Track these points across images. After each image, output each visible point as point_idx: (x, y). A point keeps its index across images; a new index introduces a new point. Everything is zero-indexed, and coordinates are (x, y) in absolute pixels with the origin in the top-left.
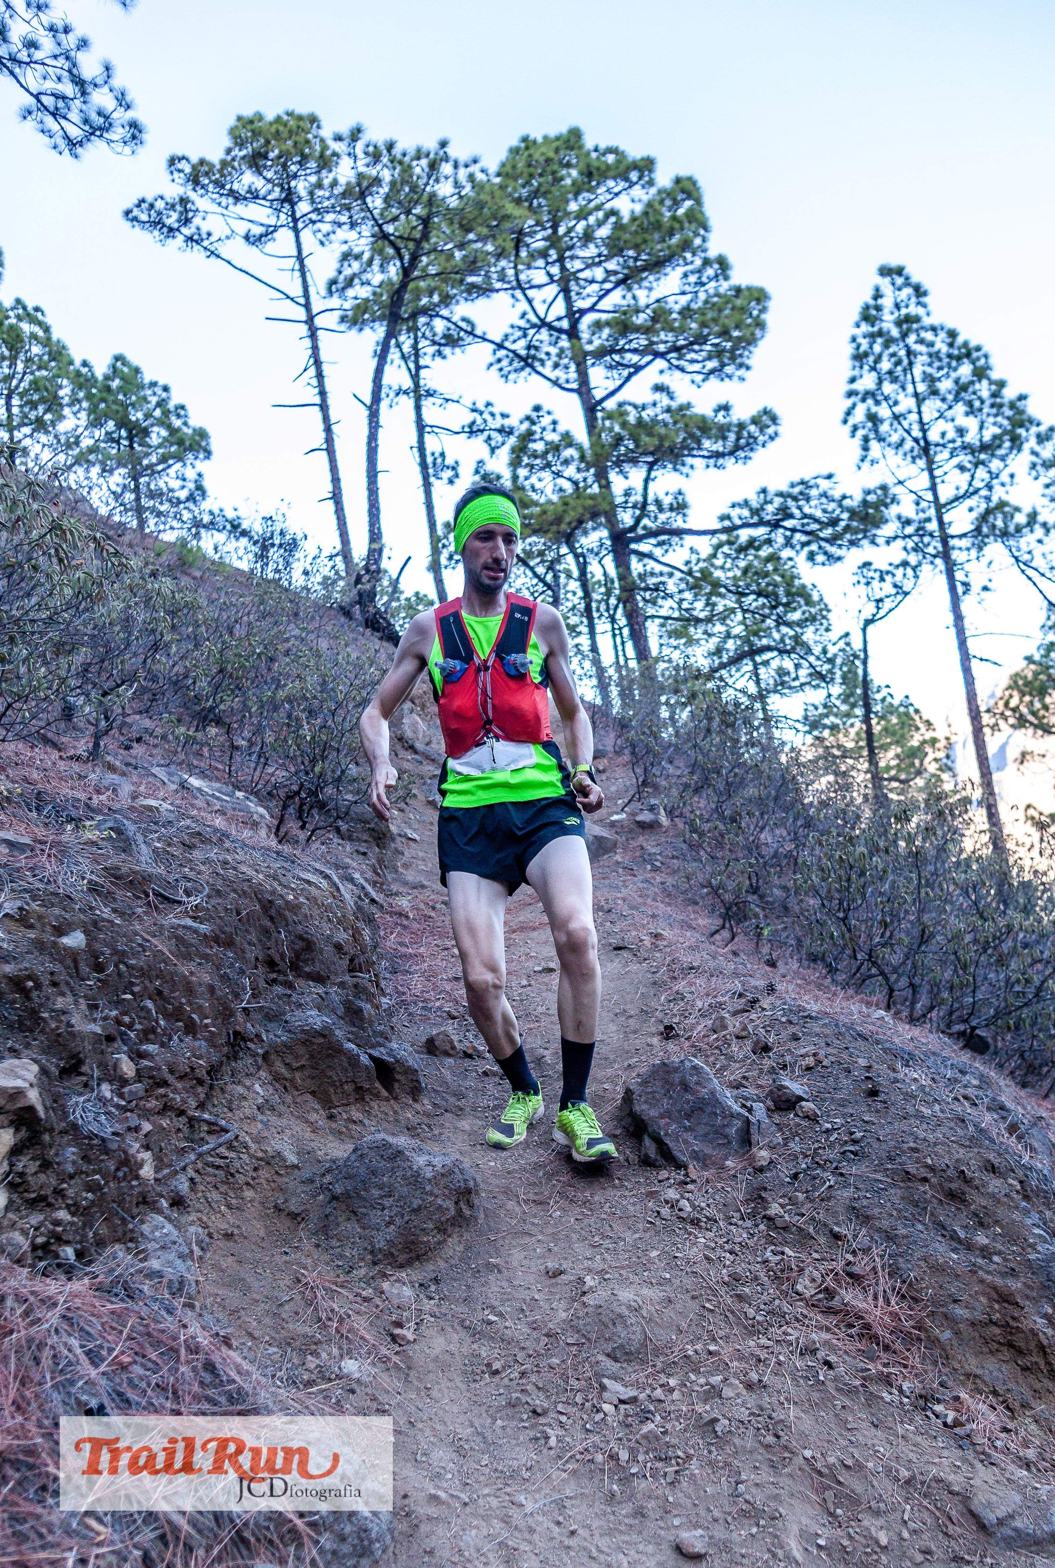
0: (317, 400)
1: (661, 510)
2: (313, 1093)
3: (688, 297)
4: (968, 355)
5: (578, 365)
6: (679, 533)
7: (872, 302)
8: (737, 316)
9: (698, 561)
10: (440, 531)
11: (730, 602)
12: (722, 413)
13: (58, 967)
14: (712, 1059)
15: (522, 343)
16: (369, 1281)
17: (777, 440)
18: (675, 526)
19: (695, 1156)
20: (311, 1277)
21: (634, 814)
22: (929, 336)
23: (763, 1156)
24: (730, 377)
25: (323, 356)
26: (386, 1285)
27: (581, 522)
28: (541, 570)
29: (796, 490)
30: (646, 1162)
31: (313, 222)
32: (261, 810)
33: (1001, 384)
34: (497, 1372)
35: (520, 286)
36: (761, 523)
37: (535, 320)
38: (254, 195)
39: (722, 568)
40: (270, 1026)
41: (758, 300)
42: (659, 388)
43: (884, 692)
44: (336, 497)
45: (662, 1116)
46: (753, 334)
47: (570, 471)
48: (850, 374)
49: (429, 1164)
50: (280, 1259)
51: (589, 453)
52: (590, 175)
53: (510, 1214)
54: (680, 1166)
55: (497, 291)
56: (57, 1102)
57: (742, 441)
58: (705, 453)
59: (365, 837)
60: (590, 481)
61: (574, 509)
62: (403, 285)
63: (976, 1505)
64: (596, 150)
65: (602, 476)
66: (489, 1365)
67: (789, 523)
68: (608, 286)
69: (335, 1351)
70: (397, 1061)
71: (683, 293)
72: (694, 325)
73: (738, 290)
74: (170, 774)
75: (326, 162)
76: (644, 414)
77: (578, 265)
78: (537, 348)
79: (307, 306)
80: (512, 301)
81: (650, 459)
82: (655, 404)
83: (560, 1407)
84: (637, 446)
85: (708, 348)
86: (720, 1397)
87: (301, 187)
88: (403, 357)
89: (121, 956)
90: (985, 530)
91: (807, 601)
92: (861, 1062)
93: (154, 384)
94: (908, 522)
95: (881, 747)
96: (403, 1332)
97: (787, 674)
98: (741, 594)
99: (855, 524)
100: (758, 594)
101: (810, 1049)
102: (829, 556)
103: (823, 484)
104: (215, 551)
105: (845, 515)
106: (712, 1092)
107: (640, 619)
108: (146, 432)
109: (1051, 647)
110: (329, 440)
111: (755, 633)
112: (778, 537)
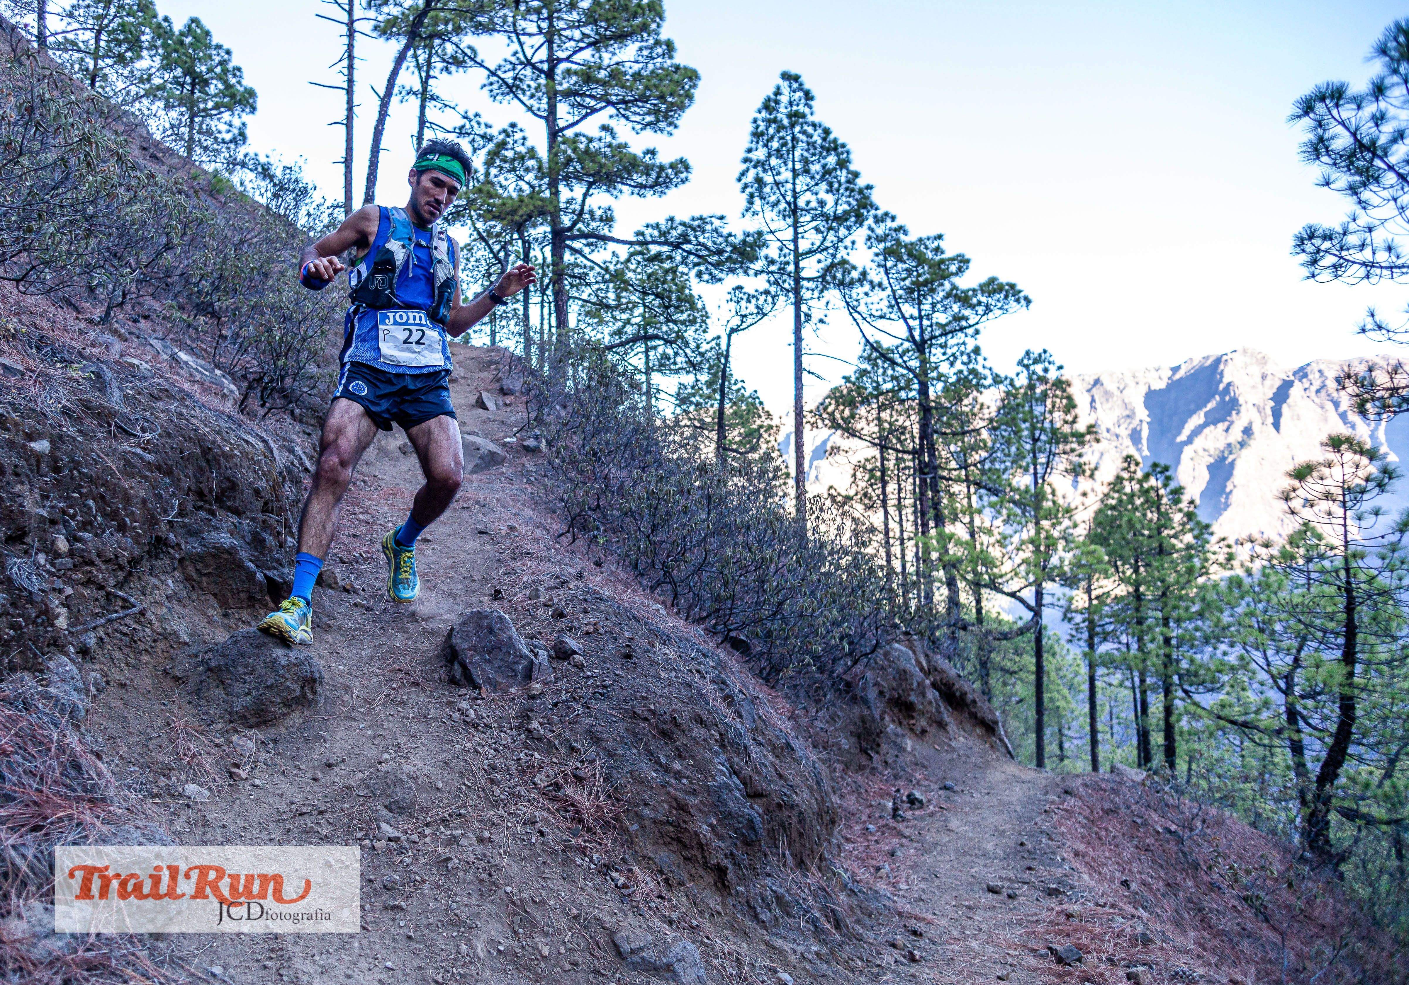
0: (345, 85)
1: (593, 219)
2: (214, 595)
3: (641, 65)
4: (836, 149)
5: (549, 99)
6: (605, 239)
7: (773, 97)
8: (673, 87)
9: (617, 263)
11: (634, 297)
12: (649, 155)
13: (22, 463)
15: (511, 74)
16: (223, 733)
18: (602, 233)
19: (489, 681)
20: (179, 724)
21: (522, 440)
22: (810, 130)
23: (537, 687)
24: (661, 131)
25: (356, 53)
26: (235, 738)
27: (530, 217)
28: (496, 248)
29: (695, 223)
30: (453, 681)
32: (233, 387)
33: (857, 175)
35: (515, 31)
36: (666, 243)
37: (523, 59)
39: (634, 271)
40: (190, 539)
41: (690, 79)
42: (605, 128)
43: (740, 385)
44: (348, 162)
45: (470, 649)
46: (683, 103)
47: (530, 177)
48: (747, 145)
50: (158, 707)
51: (546, 166)
53: (344, 704)
54: (476, 687)
55: (499, 31)
57: (661, 180)
58: (632, 183)
60: (544, 187)
61: (527, 206)
62: (424, 13)
63: (618, 939)
65: (553, 185)
67: (687, 247)
68: (582, 45)
69: (183, 777)
70: (285, 582)
71: (637, 62)
72: (641, 87)
73: (677, 68)
74: (164, 346)
76: (591, 145)
77: (562, 24)
78: (521, 80)
79: (350, 12)
80: (507, 41)
81: (591, 180)
82: (600, 140)
84: (582, 168)
85: (649, 106)
86: (458, 844)
88: (419, 67)
89: (76, 465)
90: (828, 278)
91: (693, 307)
92: (628, 635)
93: (219, 47)
94: (772, 262)
95: (730, 425)
96: (240, 771)
97: (669, 359)
98: (645, 294)
99: (734, 256)
100: (657, 296)
101: (594, 620)
102: (713, 277)
103: (717, 223)
104: (242, 184)
105: (729, 249)
106: (510, 638)
107: (564, 298)
108: (206, 83)
109: (864, 373)
110: (350, 117)
111: (650, 324)
112: (678, 255)
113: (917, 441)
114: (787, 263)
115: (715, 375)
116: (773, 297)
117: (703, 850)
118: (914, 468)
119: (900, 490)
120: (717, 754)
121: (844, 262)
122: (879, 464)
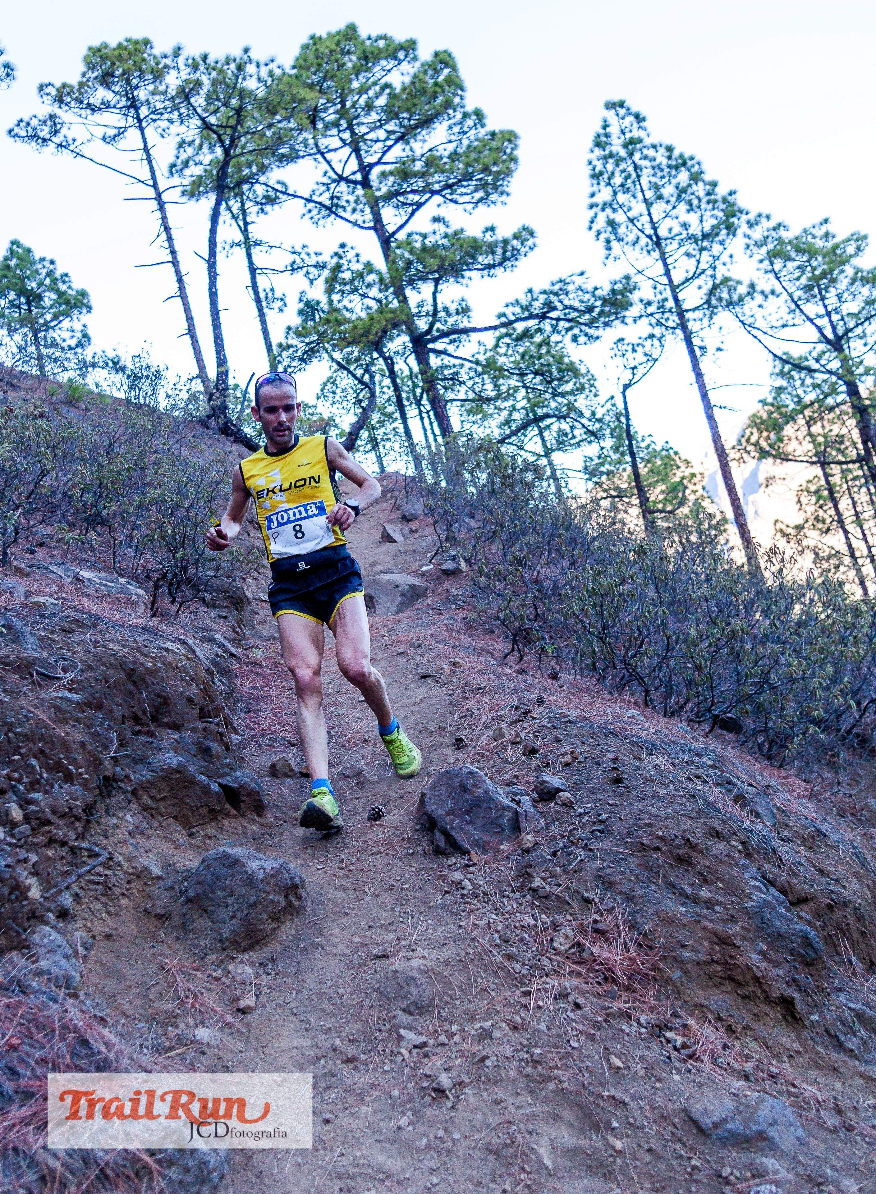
0: (170, 258)
1: (449, 315)
2: (175, 817)
3: (454, 144)
4: (684, 164)
5: (372, 208)
6: (466, 331)
7: (602, 131)
8: (495, 155)
9: (486, 351)
10: (275, 351)
11: (513, 382)
12: (489, 233)
14: (491, 763)
15: (327, 195)
16: (219, 964)
17: (536, 249)
18: (462, 326)
19: (477, 843)
20: (173, 965)
21: (440, 564)
22: (651, 153)
23: (529, 838)
24: (494, 203)
25: (171, 223)
26: (231, 967)
27: (385, 332)
28: (359, 372)
29: (556, 288)
30: (438, 852)
31: (154, 121)
32: (140, 591)
33: (714, 185)
35: (319, 152)
36: (531, 317)
38: (107, 105)
39: (506, 355)
40: (137, 767)
41: (509, 141)
42: (436, 220)
43: (648, 441)
44: (191, 332)
45: (447, 814)
46: (508, 168)
48: (589, 190)
49: (261, 868)
50: (148, 952)
51: (386, 276)
52: (366, 58)
53: (332, 901)
54: (464, 852)
55: (303, 157)
57: (508, 254)
58: (480, 267)
59: (225, 603)
60: (391, 298)
61: (378, 322)
62: (226, 163)
63: (695, 1113)
64: (369, 39)
65: (399, 294)
67: (553, 314)
68: (390, 143)
69: (191, 1022)
70: (242, 786)
71: (450, 142)
72: (461, 166)
73: (493, 134)
74: (66, 570)
75: (158, 74)
76: (427, 242)
77: (363, 129)
78: (338, 198)
79: (155, 186)
80: (314, 163)
81: (437, 276)
82: (434, 233)
84: (424, 267)
85: (474, 183)
86: (491, 1038)
87: (142, 94)
88: (234, 217)
90: (714, 302)
91: (577, 374)
92: (610, 755)
93: (43, 260)
94: (649, 303)
95: (649, 485)
96: (246, 1003)
97: (566, 435)
98: (523, 375)
99: (607, 309)
100: (536, 373)
101: (569, 748)
102: (589, 337)
103: (578, 280)
104: (97, 385)
105: (599, 303)
106: (487, 792)
107: (442, 403)
108: (40, 297)
109: (780, 390)
110: (182, 288)
111: (536, 405)
112: (547, 326)
113: (860, 446)
114: (665, 300)
115: (620, 438)
116: (660, 339)
117: (760, 984)
118: (865, 477)
119: (854, 504)
120: (745, 867)
121: (726, 280)
122: (823, 482)
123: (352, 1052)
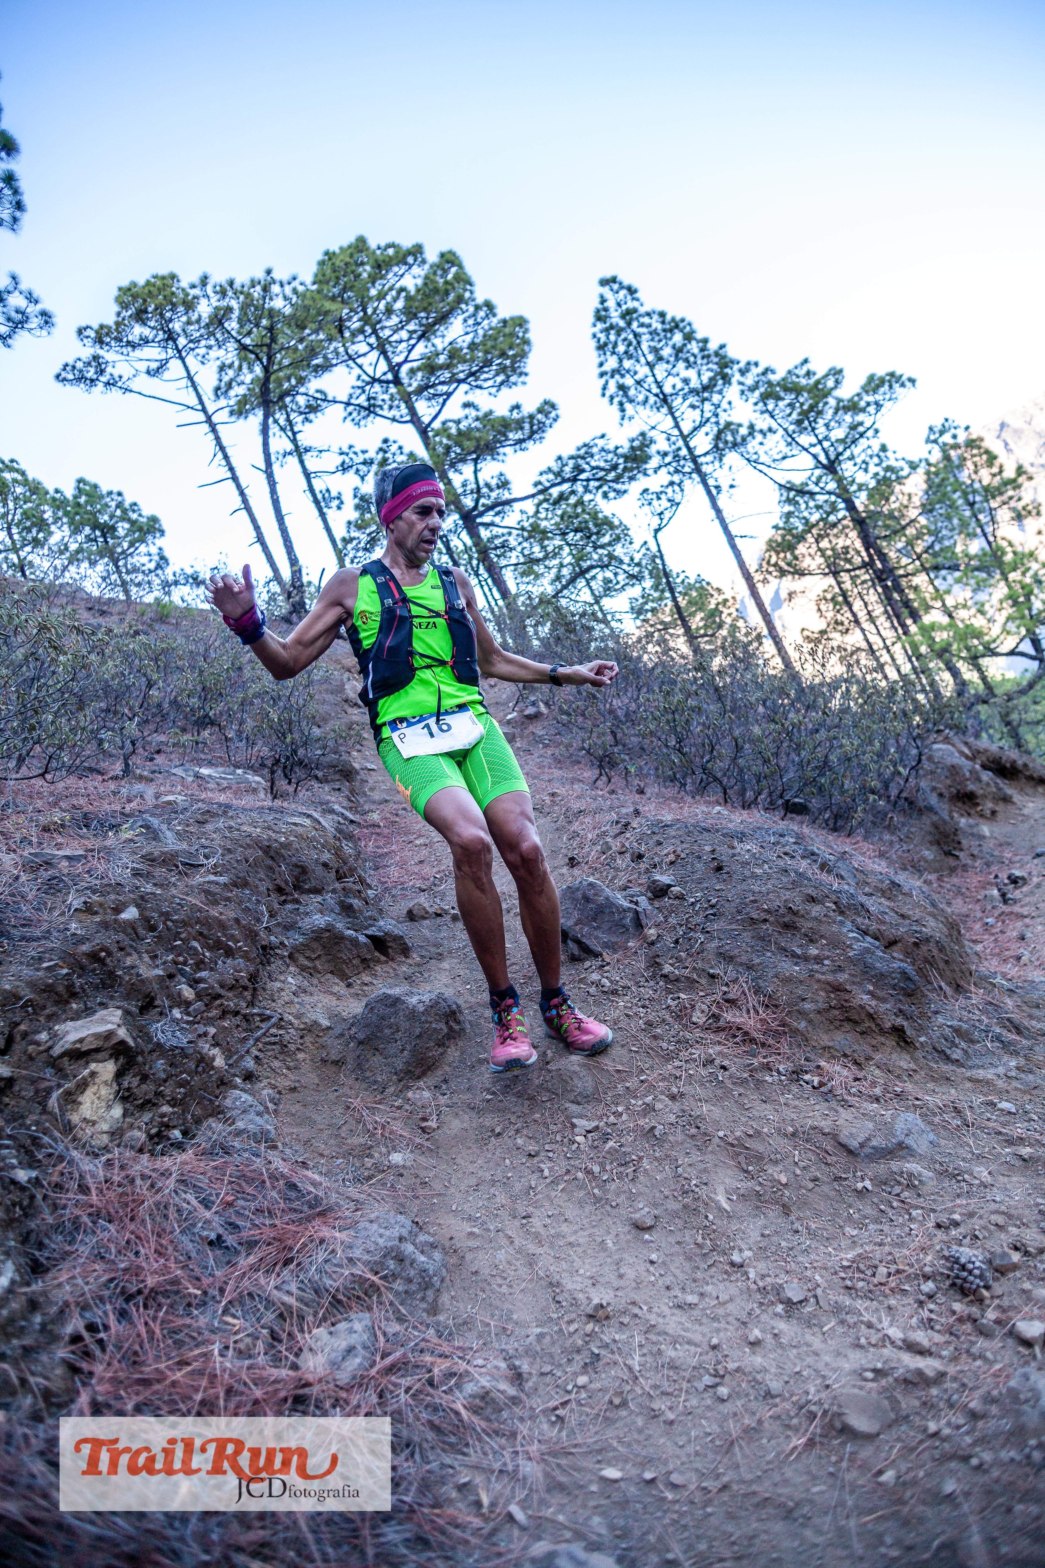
0: (229, 475)
1: (491, 490)
2: (332, 972)
3: (472, 335)
4: (677, 326)
5: (406, 403)
6: (508, 502)
7: (600, 307)
8: (509, 341)
9: (529, 518)
10: (340, 546)
11: (557, 542)
12: (516, 411)
13: (121, 937)
14: (606, 873)
15: (363, 397)
16: (398, 1095)
18: (505, 498)
19: (606, 945)
20: (356, 1103)
21: (522, 711)
22: (647, 320)
23: (652, 932)
24: (515, 384)
25: (225, 442)
26: (410, 1094)
29: (582, 452)
30: (574, 959)
31: (193, 349)
32: (258, 779)
33: (705, 341)
34: (499, 1134)
35: (351, 358)
36: (564, 481)
37: (367, 379)
38: (146, 341)
39: (546, 519)
40: (289, 934)
41: (521, 326)
42: (467, 405)
43: (683, 576)
44: (261, 540)
45: (576, 924)
46: (523, 350)
48: (597, 361)
49: (420, 1002)
50: (332, 1096)
52: (379, 267)
54: (597, 955)
55: (336, 365)
56: (142, 1032)
57: (536, 427)
58: (512, 442)
59: (337, 777)
62: (267, 380)
63: (843, 1139)
64: (379, 248)
66: (493, 1131)
67: (583, 476)
68: (413, 342)
69: (384, 1150)
70: (387, 934)
71: (467, 333)
72: (481, 354)
73: (505, 322)
74: (186, 771)
75: (189, 305)
76: (461, 426)
77: (387, 332)
78: (375, 399)
79: (205, 410)
80: (347, 370)
81: (474, 456)
82: (467, 418)
83: (547, 1147)
84: (463, 450)
85: (495, 367)
86: (655, 1111)
87: (177, 327)
88: (283, 429)
89: (166, 916)
90: (721, 445)
91: (612, 527)
92: (708, 848)
93: (110, 493)
94: (665, 454)
95: (691, 615)
96: (429, 1123)
97: (611, 582)
98: (564, 534)
99: (630, 465)
100: (576, 531)
101: (671, 849)
102: (618, 492)
103: (601, 443)
104: (183, 601)
105: (621, 461)
106: (607, 898)
107: (497, 570)
108: (114, 529)
109: (789, 515)
110: (245, 500)
111: (581, 559)
112: (579, 487)
113: (864, 554)
114: (679, 449)
115: (658, 577)
116: (679, 485)
117: (874, 1019)
118: (872, 580)
119: (866, 604)
120: (842, 923)
121: (728, 425)
122: (837, 590)
123: (532, 1148)
